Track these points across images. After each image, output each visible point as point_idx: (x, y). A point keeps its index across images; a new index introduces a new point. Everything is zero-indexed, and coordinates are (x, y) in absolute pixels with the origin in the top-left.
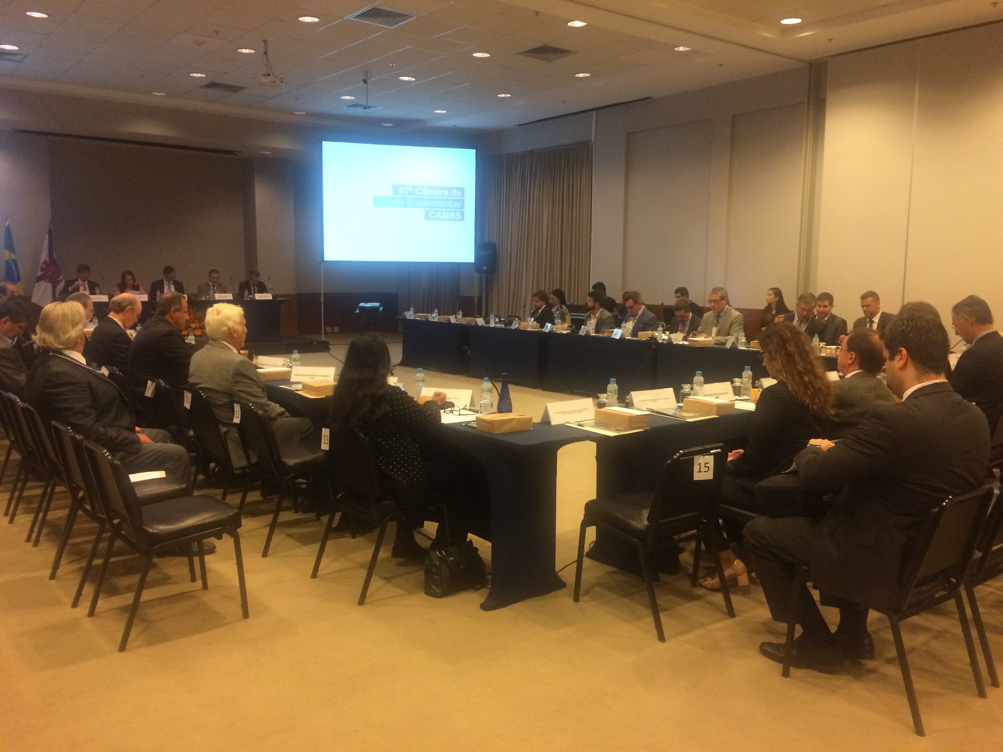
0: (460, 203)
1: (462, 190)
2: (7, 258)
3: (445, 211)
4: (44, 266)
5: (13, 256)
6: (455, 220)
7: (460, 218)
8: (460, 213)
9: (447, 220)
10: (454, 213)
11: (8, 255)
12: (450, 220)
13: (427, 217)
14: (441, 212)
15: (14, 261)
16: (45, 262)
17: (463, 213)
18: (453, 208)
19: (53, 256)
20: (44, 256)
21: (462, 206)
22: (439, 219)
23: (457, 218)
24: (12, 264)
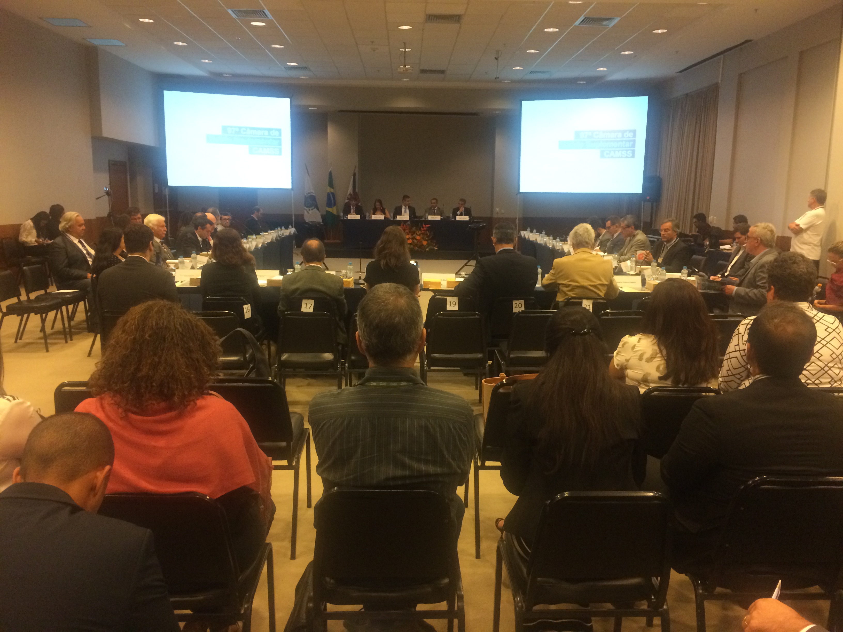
0: (631, 143)
1: (634, 132)
2: (328, 191)
3: (619, 151)
4: (349, 197)
5: (332, 190)
6: (627, 157)
7: (631, 155)
8: (631, 152)
9: (619, 157)
10: (626, 152)
11: (329, 190)
12: (622, 157)
13: (602, 156)
14: (615, 151)
15: (333, 194)
16: (350, 194)
17: (633, 152)
18: (625, 147)
19: (355, 190)
20: (350, 190)
21: (634, 146)
22: (612, 157)
23: (628, 156)
24: (331, 195)
